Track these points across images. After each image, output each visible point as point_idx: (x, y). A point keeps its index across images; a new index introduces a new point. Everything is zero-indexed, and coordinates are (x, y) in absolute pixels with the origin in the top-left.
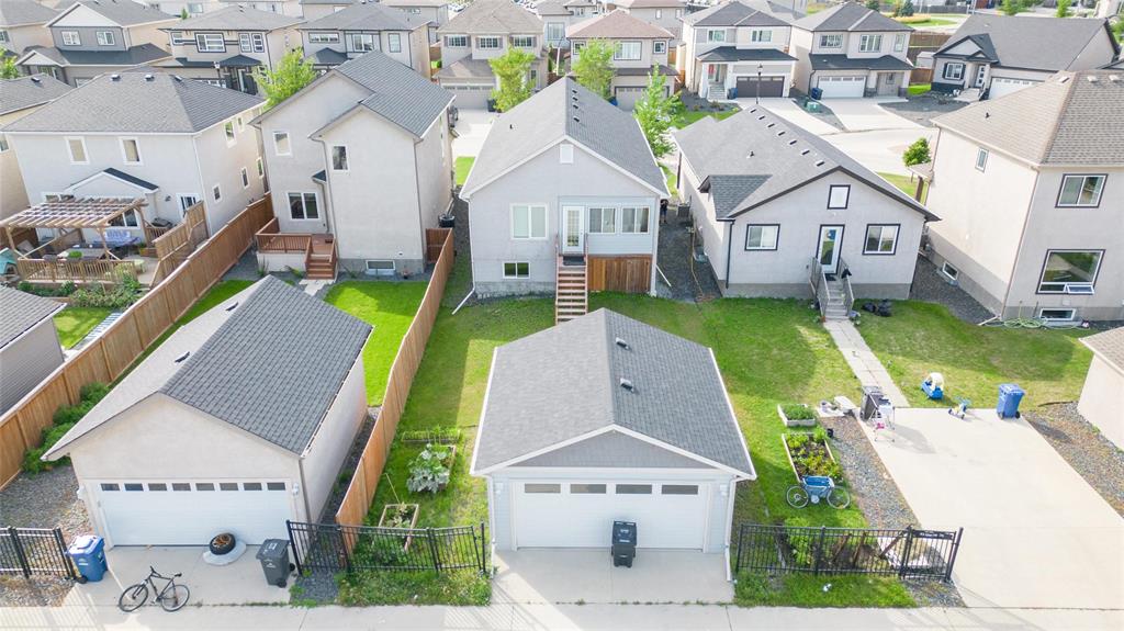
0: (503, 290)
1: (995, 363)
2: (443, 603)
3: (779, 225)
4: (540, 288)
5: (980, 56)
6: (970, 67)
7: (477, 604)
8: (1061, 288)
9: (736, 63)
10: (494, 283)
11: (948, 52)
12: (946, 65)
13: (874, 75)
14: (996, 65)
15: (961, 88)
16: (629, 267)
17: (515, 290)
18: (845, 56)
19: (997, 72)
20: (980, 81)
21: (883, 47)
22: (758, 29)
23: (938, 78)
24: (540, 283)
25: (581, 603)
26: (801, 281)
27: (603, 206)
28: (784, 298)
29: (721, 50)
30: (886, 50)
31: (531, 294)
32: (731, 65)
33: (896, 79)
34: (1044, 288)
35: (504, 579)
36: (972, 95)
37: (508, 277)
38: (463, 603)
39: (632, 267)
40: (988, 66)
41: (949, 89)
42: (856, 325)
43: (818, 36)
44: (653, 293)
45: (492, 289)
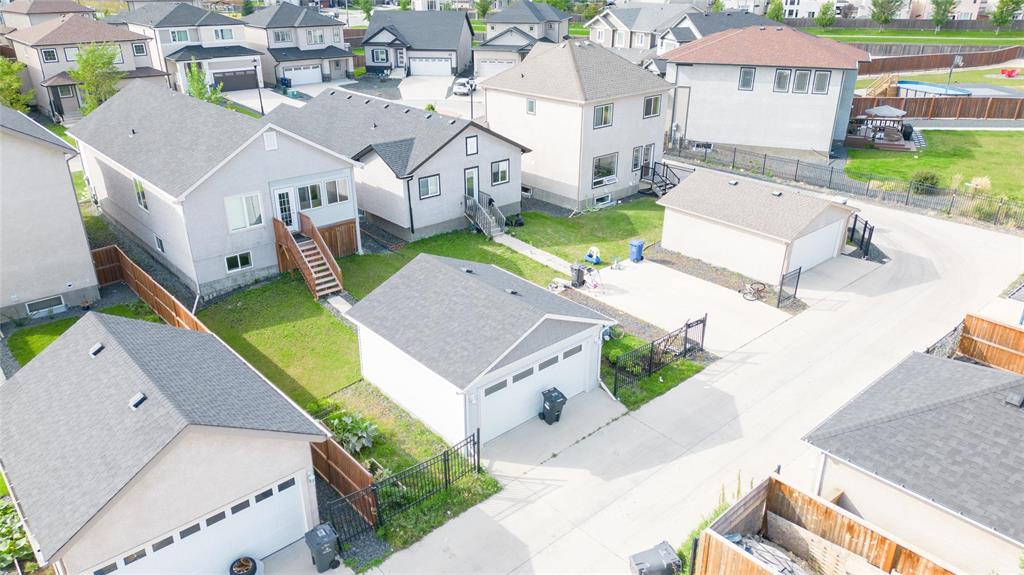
0: (229, 285)
1: (600, 235)
2: (472, 505)
3: (438, 175)
4: (264, 274)
5: (397, 42)
6: (391, 51)
7: (496, 492)
8: (601, 182)
9: (209, 61)
10: (218, 281)
11: (371, 41)
12: (373, 51)
13: (326, 63)
14: (409, 49)
15: (390, 68)
16: (338, 234)
17: (241, 282)
18: (297, 48)
19: (412, 54)
20: (402, 62)
21: (325, 39)
22: (219, 28)
23: (369, 63)
24: (263, 269)
25: (554, 456)
26: (458, 216)
27: (308, 183)
28: (450, 231)
29: (188, 48)
30: (328, 42)
31: (257, 282)
32: (205, 63)
33: (342, 64)
34: (595, 184)
35: (493, 469)
36: (399, 74)
37: (231, 271)
38: (487, 496)
39: (341, 233)
40: (404, 50)
41: (381, 70)
42: (513, 236)
43: (271, 31)
44: (361, 252)
45: (218, 287)
